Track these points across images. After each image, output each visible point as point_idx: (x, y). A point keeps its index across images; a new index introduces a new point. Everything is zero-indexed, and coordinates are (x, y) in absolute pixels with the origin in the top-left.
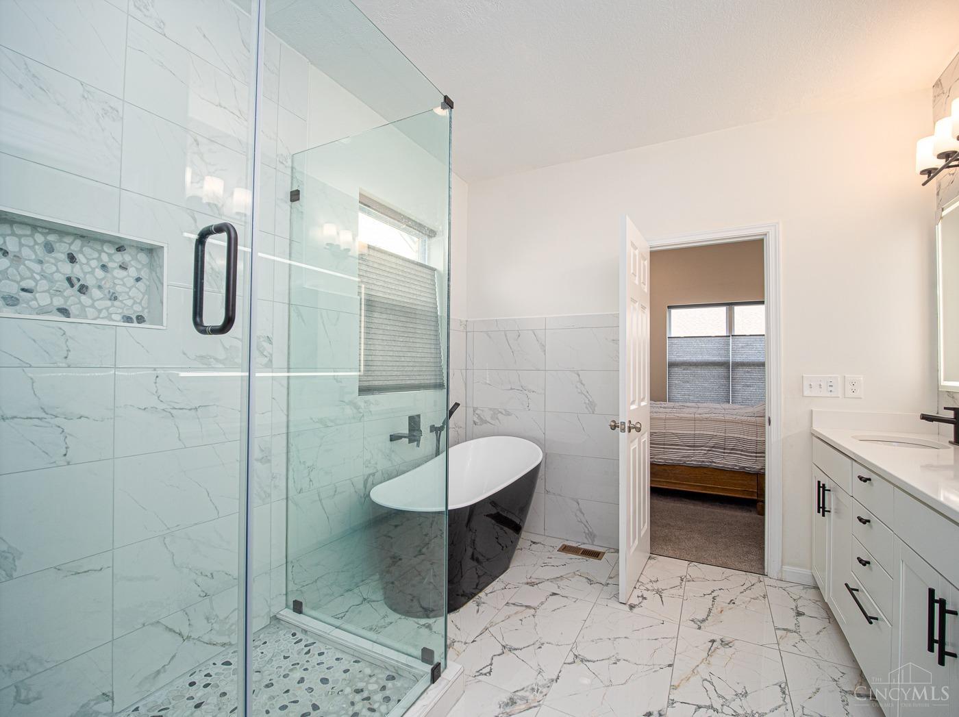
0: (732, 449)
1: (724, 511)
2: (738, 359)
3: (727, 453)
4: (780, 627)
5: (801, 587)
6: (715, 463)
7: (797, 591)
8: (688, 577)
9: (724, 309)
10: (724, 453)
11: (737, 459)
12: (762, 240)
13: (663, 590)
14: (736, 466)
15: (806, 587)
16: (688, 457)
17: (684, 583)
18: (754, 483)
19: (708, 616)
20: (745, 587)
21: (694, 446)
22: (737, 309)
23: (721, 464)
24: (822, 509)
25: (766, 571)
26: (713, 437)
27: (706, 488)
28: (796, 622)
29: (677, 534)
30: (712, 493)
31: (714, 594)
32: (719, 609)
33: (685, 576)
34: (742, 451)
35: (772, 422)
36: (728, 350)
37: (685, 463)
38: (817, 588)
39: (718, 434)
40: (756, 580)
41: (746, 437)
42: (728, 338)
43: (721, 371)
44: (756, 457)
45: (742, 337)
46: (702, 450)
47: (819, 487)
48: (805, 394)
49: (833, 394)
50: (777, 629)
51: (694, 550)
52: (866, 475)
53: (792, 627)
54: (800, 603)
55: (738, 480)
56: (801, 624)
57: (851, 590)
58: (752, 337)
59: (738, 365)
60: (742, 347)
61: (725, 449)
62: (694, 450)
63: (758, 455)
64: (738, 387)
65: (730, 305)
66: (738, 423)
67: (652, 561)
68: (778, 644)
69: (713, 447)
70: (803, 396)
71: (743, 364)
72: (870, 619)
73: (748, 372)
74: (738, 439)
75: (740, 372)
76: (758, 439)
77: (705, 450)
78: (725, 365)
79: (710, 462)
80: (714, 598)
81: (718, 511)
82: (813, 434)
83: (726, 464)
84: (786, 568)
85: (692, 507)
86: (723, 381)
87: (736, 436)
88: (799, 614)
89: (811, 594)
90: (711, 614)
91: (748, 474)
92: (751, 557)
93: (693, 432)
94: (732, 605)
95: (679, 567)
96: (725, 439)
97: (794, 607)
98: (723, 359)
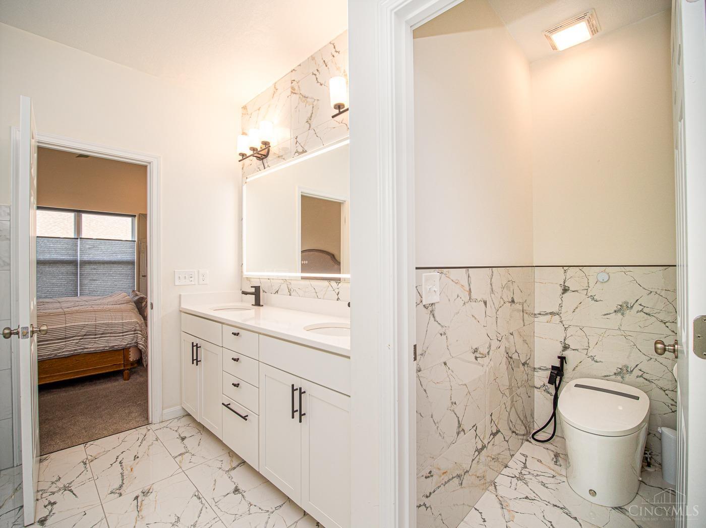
0: (102, 334)
1: (97, 387)
2: (86, 258)
3: (97, 338)
4: (176, 455)
5: (176, 420)
6: (87, 348)
7: (175, 424)
8: (90, 458)
9: (72, 215)
10: (95, 338)
11: (107, 341)
12: (146, 167)
13: (70, 484)
14: (106, 346)
15: (179, 418)
16: (59, 349)
17: (88, 465)
18: (121, 357)
19: (123, 480)
20: (140, 440)
21: (65, 338)
22: (84, 216)
23: (93, 348)
24: (196, 360)
25: (150, 420)
26: (84, 326)
27: (78, 373)
28: (184, 446)
29: (60, 424)
30: (84, 375)
31: (119, 460)
32: (129, 469)
33: (87, 459)
34: (111, 333)
35: (154, 307)
36: (76, 250)
37: (56, 355)
38: (189, 415)
39: (90, 323)
40: (146, 430)
41: (113, 322)
42: (76, 240)
43: (70, 268)
44: (123, 336)
45: (89, 240)
46: (74, 340)
47: (193, 346)
48: (176, 284)
49: (193, 283)
50: (175, 458)
51: (83, 431)
52: (236, 331)
53: (183, 450)
54: (180, 431)
55: (108, 358)
56: (188, 446)
57: (227, 406)
58: (98, 240)
59: (84, 263)
60: (89, 248)
61: (96, 335)
62: (65, 342)
63: (124, 334)
64: (86, 282)
65: (79, 212)
66: (107, 311)
67: (45, 463)
68: (181, 467)
69: (85, 335)
70: (175, 285)
71: (90, 263)
72: (245, 418)
73: (94, 269)
74: (107, 325)
75: (88, 269)
76: (124, 321)
77: (77, 339)
78: (74, 263)
79: (82, 349)
80: (120, 463)
81: (91, 389)
82: (181, 311)
83: (98, 348)
84: (165, 411)
85: (64, 394)
86: (72, 277)
87: (105, 322)
88: (183, 439)
89: (185, 421)
90: (125, 477)
91: (117, 350)
92: (133, 415)
93: (64, 326)
94: (137, 460)
95: (78, 453)
96: (96, 326)
97: (178, 436)
98: (72, 258)
